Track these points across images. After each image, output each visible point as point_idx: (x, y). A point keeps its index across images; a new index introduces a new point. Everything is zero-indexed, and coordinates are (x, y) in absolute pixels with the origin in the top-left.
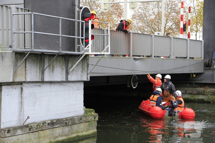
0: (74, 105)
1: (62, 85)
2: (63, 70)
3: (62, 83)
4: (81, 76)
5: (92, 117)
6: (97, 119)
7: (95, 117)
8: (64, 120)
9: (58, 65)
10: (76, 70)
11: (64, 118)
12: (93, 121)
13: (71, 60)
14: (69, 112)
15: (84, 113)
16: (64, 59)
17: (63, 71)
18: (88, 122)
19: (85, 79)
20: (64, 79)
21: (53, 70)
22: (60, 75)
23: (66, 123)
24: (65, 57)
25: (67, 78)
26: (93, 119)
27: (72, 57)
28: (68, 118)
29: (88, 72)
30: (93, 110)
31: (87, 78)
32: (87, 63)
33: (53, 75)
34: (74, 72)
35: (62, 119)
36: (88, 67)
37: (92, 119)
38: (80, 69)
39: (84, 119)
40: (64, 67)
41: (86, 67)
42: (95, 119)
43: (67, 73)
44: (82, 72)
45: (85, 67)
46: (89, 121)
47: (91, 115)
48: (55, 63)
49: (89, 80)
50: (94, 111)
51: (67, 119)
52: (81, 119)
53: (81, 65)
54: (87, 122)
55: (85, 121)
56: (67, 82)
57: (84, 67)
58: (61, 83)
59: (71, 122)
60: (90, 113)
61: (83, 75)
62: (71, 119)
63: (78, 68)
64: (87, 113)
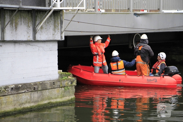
0: (46, 68)
1: (29, 45)
2: (30, 27)
3: (29, 43)
4: (53, 35)
5: (68, 82)
6: (75, 84)
7: (72, 82)
8: (32, 84)
9: (22, 22)
10: (46, 27)
11: (32, 83)
12: (69, 86)
13: (39, 16)
14: (40, 76)
15: (59, 77)
16: (30, 15)
17: (30, 29)
18: (63, 87)
19: (59, 39)
20: (31, 38)
21: (16, 28)
22: (26, 33)
23: (35, 88)
24: (31, 12)
25: (34, 37)
26: (70, 83)
27: (41, 13)
28: (37, 83)
29: (62, 30)
30: (71, 73)
31: (61, 37)
32: (60, 19)
33: (16, 34)
34: (44, 30)
35: (30, 84)
36: (62, 24)
37: (68, 84)
38: (52, 27)
39: (58, 83)
40: (30, 24)
41: (60, 25)
42: (72, 84)
43: (35, 32)
44: (54, 30)
45: (58, 24)
46: (65, 87)
47: (67, 80)
48: (19, 20)
49: (63, 39)
50: (72, 75)
51: (35, 84)
52: (54, 84)
53: (52, 22)
54: (61, 87)
55: (60, 86)
56: (35, 41)
57: (56, 24)
58: (27, 43)
59: (42, 87)
60: (66, 77)
61: (56, 33)
62: (41, 84)
63: (49, 26)
64: (62, 78)
